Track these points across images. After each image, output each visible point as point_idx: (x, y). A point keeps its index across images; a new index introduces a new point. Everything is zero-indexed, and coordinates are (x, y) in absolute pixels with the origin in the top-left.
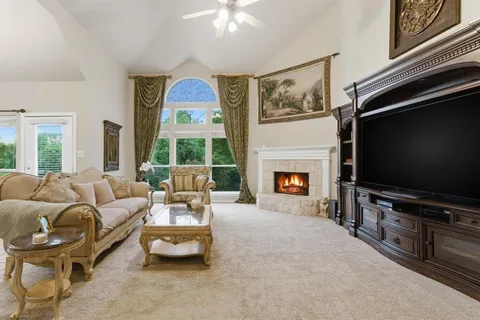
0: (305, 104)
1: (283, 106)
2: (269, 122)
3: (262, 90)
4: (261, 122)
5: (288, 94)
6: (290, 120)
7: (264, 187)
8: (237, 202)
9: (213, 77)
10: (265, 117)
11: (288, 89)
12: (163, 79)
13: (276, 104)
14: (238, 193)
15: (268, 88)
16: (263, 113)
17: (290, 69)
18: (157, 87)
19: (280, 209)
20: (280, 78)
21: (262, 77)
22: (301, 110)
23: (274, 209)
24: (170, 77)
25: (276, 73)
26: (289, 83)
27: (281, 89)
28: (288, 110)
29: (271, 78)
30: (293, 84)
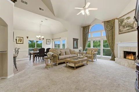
0: (134, 25)
1: (126, 27)
2: (122, 33)
3: (119, 23)
4: (119, 34)
5: (128, 22)
6: (129, 32)
7: (120, 56)
8: (110, 60)
9: (102, 22)
10: (120, 32)
11: (128, 21)
12: (89, 26)
13: (124, 27)
14: (111, 57)
15: (121, 21)
16: (120, 31)
17: (128, 13)
18: (87, 28)
19: (121, 64)
20: (125, 17)
21: (119, 18)
22: (133, 28)
23: (119, 63)
24: (90, 25)
25: (124, 16)
26: (128, 18)
27: (125, 21)
28: (128, 28)
29: (122, 18)
30: (130, 18)
